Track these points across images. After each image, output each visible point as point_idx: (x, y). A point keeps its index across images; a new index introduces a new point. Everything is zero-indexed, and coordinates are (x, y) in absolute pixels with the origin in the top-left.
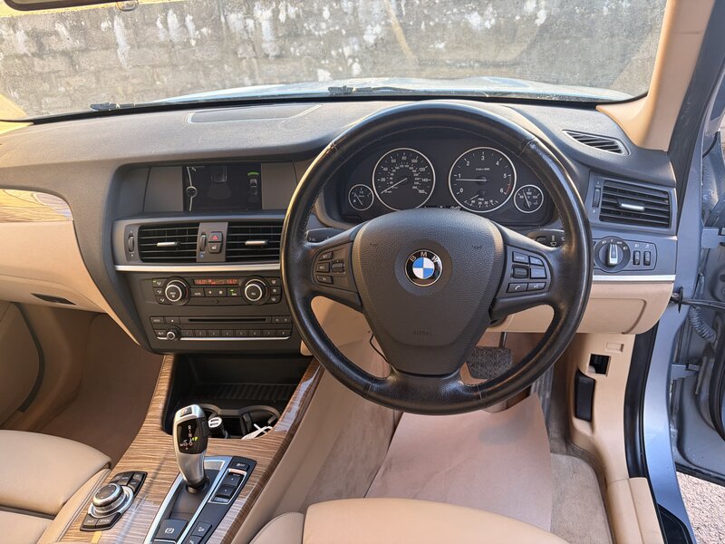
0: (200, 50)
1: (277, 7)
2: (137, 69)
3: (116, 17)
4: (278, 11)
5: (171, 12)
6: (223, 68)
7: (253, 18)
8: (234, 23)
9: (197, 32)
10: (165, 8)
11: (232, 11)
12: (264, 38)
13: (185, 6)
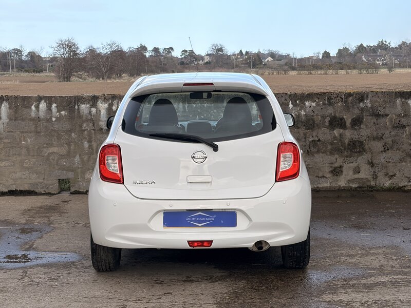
0: (57, 125)
1: (112, 103)
2: (11, 133)
3: (4, 102)
4: (113, 105)
5: (43, 101)
6: (70, 135)
7: (96, 108)
8: (83, 110)
9: (58, 114)
10: (40, 99)
11: (82, 104)
12: (101, 119)
13: (53, 99)
